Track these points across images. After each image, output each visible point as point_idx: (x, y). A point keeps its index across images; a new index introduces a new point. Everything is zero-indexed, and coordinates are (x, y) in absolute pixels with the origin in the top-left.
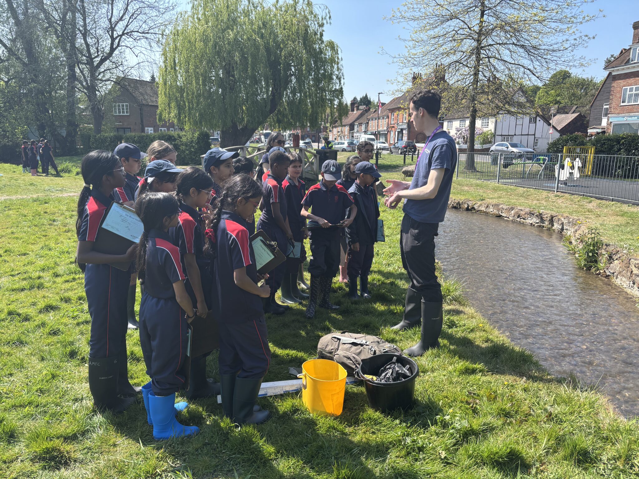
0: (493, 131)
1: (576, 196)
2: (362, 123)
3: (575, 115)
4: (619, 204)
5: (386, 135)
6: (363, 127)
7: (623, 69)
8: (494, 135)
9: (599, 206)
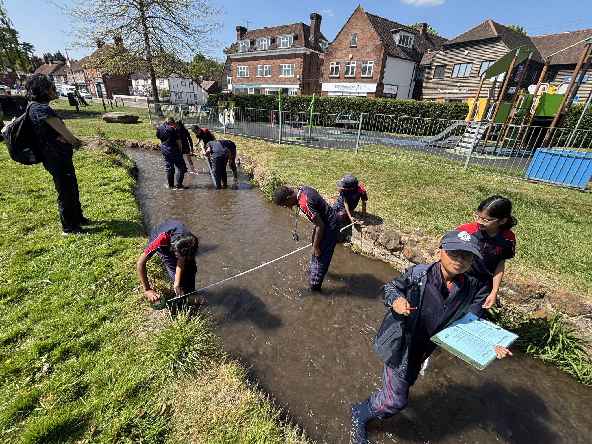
0: (168, 89)
1: (239, 137)
2: (60, 75)
3: (213, 82)
4: (265, 142)
5: (86, 86)
6: (62, 78)
7: (235, 56)
8: (169, 92)
9: (255, 144)
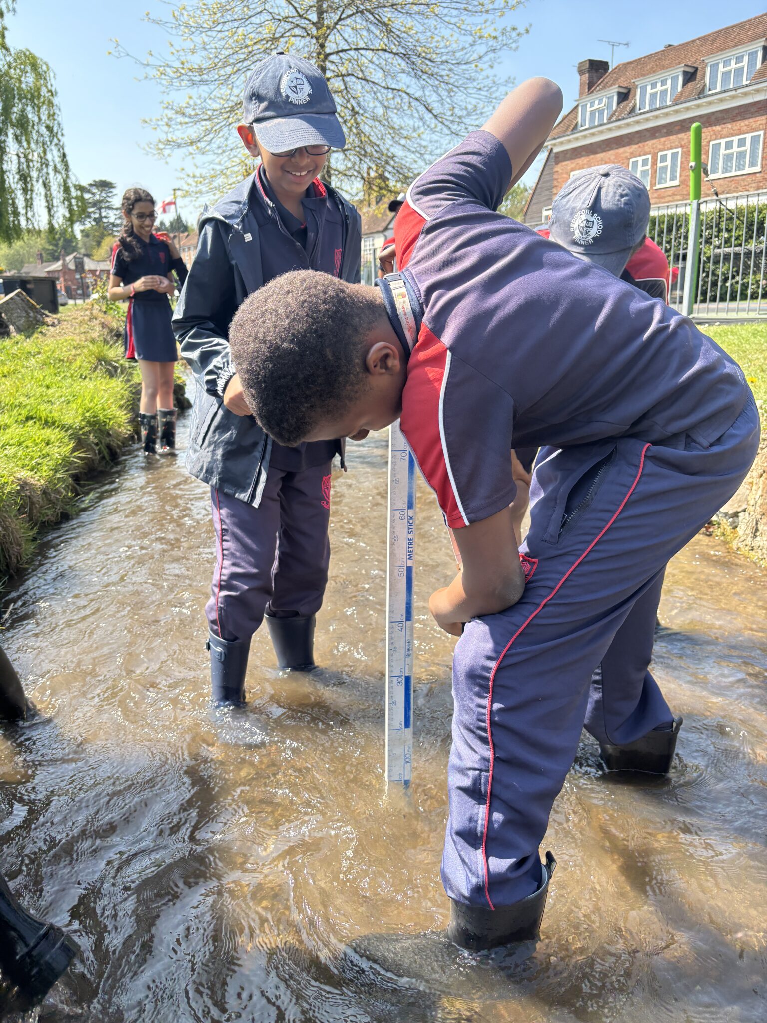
7: (569, 141)
